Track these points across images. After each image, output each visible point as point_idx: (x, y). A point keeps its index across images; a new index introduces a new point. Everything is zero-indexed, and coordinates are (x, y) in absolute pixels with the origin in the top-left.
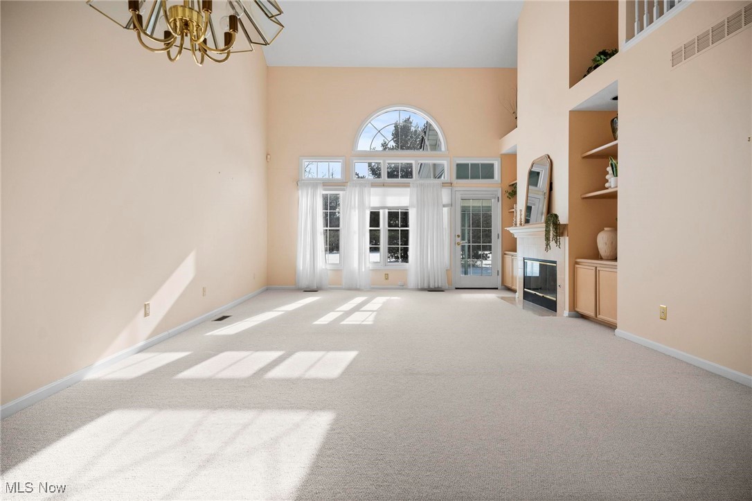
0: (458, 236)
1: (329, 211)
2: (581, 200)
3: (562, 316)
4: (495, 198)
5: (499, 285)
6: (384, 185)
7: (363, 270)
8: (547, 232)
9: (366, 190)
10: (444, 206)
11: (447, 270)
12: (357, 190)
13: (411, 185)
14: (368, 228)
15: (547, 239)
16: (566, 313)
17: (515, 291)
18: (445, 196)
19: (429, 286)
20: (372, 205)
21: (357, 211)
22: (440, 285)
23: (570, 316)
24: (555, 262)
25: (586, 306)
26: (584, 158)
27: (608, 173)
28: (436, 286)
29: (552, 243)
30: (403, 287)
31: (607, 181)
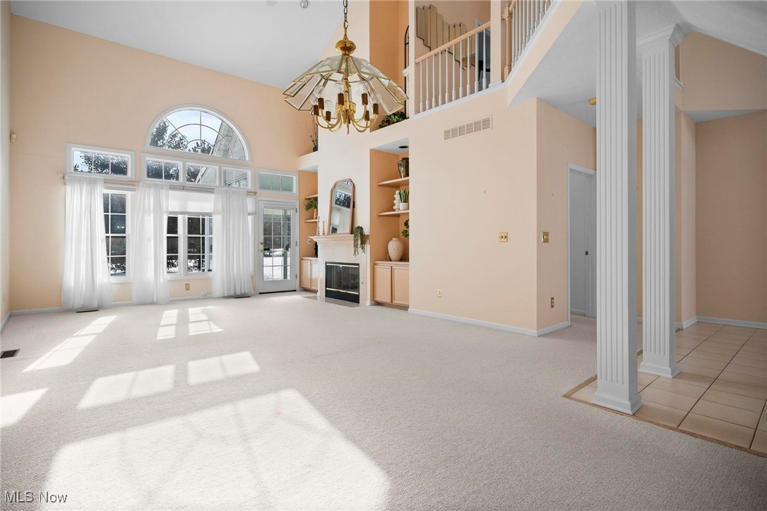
0: (261, 244)
1: (110, 214)
2: (377, 217)
3: (365, 305)
4: (293, 209)
5: (297, 287)
6: (183, 188)
7: (162, 281)
8: (355, 241)
9: (164, 192)
10: (249, 214)
11: (252, 277)
12: (152, 191)
13: (215, 190)
14: (165, 235)
15: (356, 246)
16: (368, 303)
17: (315, 292)
18: (250, 204)
19: (235, 293)
20: (170, 210)
21: (152, 216)
22: (246, 291)
23: (371, 305)
24: (358, 265)
25: (383, 296)
26: (379, 186)
27: (395, 199)
28: (243, 293)
29: (360, 250)
30: (207, 297)
31: (395, 205)
